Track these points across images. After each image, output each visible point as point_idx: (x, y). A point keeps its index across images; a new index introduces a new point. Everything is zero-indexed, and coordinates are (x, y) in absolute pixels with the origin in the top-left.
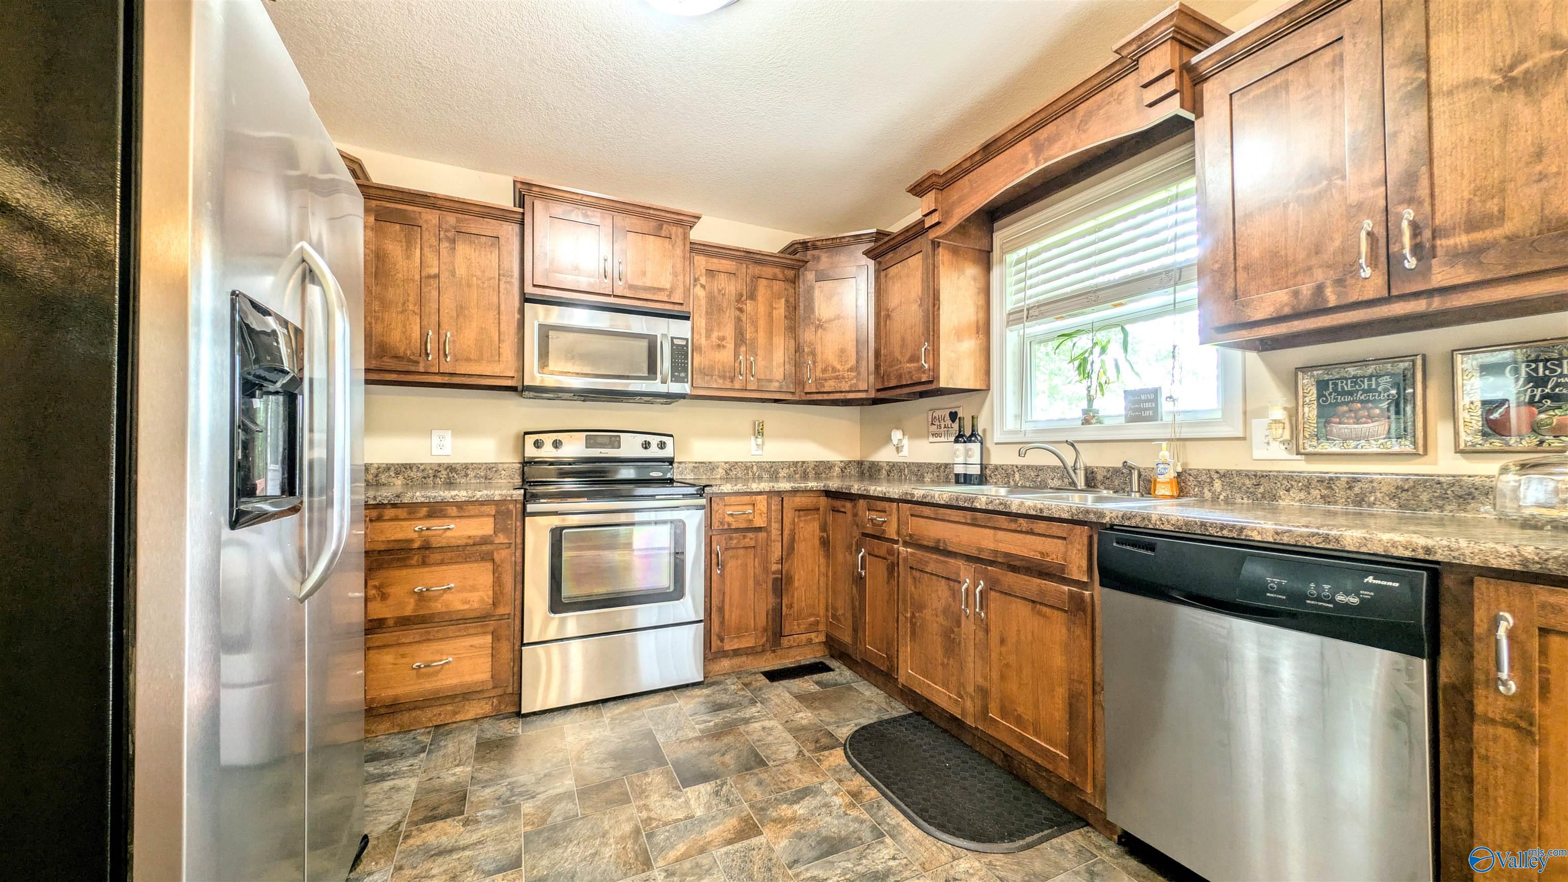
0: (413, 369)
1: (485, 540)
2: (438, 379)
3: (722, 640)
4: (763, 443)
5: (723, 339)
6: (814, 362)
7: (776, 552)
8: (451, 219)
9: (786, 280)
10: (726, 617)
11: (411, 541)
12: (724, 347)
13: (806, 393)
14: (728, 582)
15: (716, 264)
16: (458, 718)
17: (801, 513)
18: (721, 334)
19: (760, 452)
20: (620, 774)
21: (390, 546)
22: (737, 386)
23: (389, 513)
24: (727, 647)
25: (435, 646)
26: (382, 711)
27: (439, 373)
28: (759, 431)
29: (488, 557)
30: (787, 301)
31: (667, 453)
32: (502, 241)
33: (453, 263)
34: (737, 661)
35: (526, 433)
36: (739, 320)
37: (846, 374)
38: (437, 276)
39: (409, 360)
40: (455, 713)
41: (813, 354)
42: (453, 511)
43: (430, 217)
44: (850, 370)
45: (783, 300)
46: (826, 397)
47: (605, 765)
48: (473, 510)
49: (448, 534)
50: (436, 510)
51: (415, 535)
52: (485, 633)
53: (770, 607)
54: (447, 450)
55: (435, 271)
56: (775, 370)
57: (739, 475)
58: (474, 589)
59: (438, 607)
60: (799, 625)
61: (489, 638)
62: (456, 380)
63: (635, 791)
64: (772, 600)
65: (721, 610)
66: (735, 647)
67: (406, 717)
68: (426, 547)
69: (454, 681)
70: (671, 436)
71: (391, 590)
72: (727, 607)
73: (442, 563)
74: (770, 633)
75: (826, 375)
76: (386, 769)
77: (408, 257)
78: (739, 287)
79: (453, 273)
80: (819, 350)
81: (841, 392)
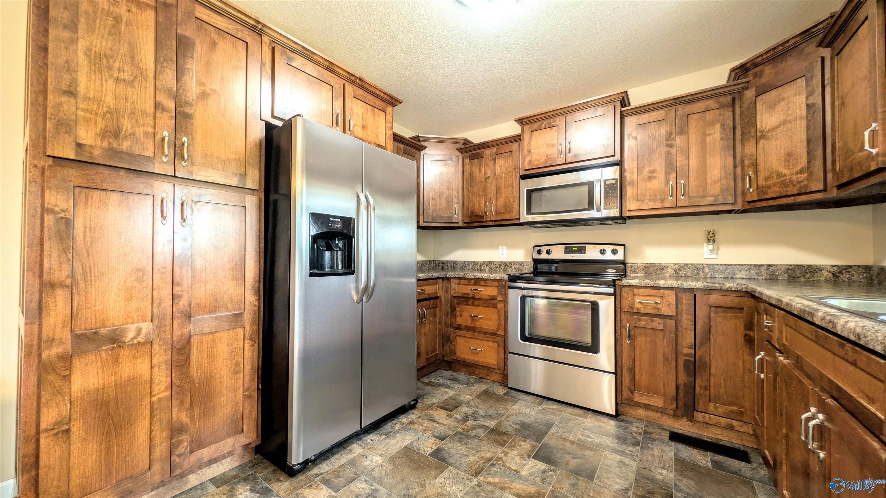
0: (482, 220)
1: (494, 298)
2: (491, 223)
3: (632, 393)
4: (718, 249)
5: (654, 171)
6: (756, 173)
7: (688, 339)
8: (494, 150)
9: (722, 106)
10: (637, 377)
11: (469, 294)
12: (654, 177)
13: (749, 202)
14: (637, 351)
15: (645, 118)
16: (489, 378)
17: (718, 309)
18: (651, 169)
19: (715, 256)
20: (515, 433)
21: (463, 295)
22: (667, 205)
23: (463, 281)
24: (637, 399)
25: (477, 342)
26: (462, 363)
27: (490, 221)
28: (711, 238)
29: (495, 306)
30: (723, 125)
31: (619, 257)
32: (514, 152)
33: (495, 169)
34: (650, 413)
35: (535, 246)
36: (668, 153)
37: (794, 178)
38: (489, 177)
39: (481, 216)
40: (487, 375)
41: (755, 165)
42: (482, 283)
43: (487, 152)
44: (801, 172)
45: (718, 126)
46: (771, 203)
47: (514, 426)
48: (489, 283)
49: (481, 292)
50: (477, 281)
51: (470, 292)
52: (494, 342)
53: (681, 382)
54: (505, 255)
55: (488, 175)
56: (709, 187)
57: (689, 274)
58: (490, 320)
59: (477, 324)
60: (716, 408)
61: (496, 345)
62: (497, 223)
63: (511, 444)
64: (683, 378)
65: (632, 371)
66: (645, 402)
67: (471, 369)
68: (474, 298)
69: (483, 360)
70: (623, 245)
71: (463, 314)
72: (637, 370)
73: (479, 306)
74: (681, 403)
75: (768, 183)
76: (452, 385)
77: (480, 172)
78: (668, 129)
79: (495, 174)
80: (761, 160)
81: (790, 196)
